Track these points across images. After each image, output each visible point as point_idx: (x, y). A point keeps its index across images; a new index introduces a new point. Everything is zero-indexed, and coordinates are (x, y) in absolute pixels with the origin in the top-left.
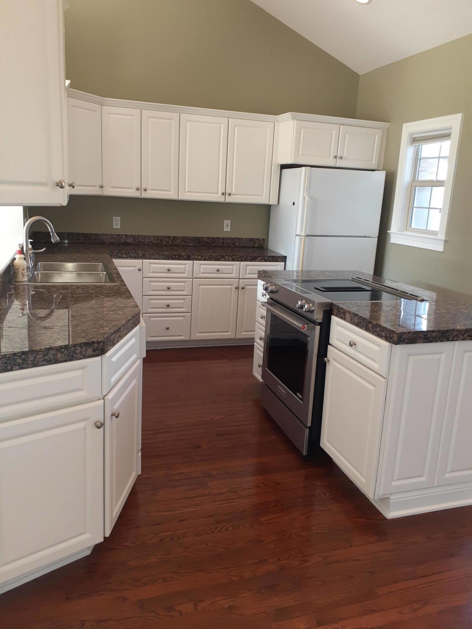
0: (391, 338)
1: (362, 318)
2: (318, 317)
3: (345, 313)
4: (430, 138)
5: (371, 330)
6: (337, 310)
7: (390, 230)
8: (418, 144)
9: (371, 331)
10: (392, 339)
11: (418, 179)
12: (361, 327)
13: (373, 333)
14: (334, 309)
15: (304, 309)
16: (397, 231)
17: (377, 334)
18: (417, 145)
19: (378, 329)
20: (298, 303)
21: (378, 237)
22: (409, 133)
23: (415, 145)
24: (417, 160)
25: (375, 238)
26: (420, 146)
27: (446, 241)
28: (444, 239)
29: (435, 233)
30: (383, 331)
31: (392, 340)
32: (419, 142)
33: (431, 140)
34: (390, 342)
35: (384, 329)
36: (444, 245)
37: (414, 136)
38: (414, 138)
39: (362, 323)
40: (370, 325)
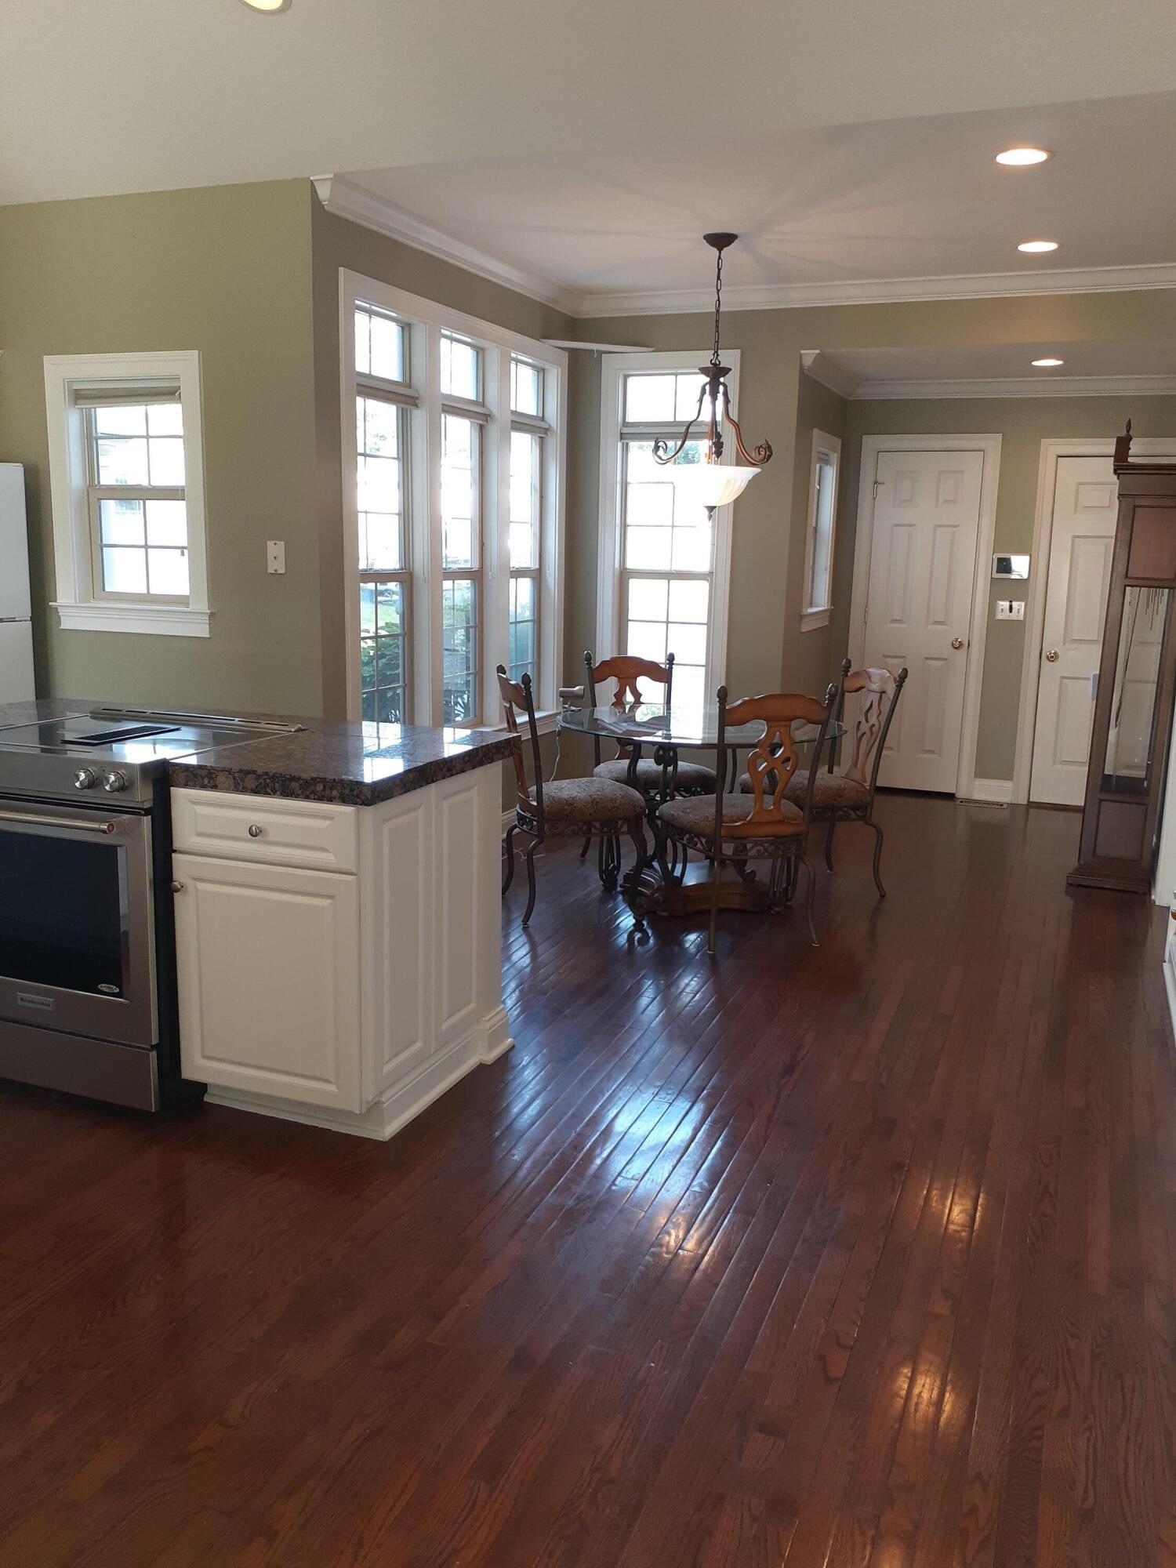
0: (358, 796)
1: (268, 775)
2: (143, 795)
3: (214, 776)
4: (122, 394)
5: (300, 792)
6: (185, 773)
7: (56, 601)
8: (89, 406)
9: (299, 795)
10: (360, 798)
11: (99, 482)
12: (270, 794)
13: (307, 798)
14: (173, 772)
15: (107, 788)
16: (76, 603)
17: (316, 797)
18: (86, 406)
19: (320, 787)
20: (77, 777)
21: (32, 619)
22: (64, 380)
23: (82, 407)
24: (90, 439)
25: (25, 621)
26: (93, 410)
27: (212, 615)
28: (209, 612)
29: (181, 600)
30: (331, 789)
31: (358, 800)
32: (91, 401)
33: (125, 399)
34: (355, 804)
35: (334, 784)
36: (210, 624)
37: (76, 387)
38: (76, 390)
39: (271, 785)
40: (294, 785)
